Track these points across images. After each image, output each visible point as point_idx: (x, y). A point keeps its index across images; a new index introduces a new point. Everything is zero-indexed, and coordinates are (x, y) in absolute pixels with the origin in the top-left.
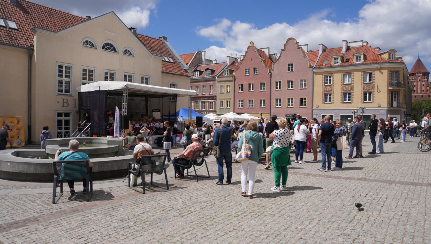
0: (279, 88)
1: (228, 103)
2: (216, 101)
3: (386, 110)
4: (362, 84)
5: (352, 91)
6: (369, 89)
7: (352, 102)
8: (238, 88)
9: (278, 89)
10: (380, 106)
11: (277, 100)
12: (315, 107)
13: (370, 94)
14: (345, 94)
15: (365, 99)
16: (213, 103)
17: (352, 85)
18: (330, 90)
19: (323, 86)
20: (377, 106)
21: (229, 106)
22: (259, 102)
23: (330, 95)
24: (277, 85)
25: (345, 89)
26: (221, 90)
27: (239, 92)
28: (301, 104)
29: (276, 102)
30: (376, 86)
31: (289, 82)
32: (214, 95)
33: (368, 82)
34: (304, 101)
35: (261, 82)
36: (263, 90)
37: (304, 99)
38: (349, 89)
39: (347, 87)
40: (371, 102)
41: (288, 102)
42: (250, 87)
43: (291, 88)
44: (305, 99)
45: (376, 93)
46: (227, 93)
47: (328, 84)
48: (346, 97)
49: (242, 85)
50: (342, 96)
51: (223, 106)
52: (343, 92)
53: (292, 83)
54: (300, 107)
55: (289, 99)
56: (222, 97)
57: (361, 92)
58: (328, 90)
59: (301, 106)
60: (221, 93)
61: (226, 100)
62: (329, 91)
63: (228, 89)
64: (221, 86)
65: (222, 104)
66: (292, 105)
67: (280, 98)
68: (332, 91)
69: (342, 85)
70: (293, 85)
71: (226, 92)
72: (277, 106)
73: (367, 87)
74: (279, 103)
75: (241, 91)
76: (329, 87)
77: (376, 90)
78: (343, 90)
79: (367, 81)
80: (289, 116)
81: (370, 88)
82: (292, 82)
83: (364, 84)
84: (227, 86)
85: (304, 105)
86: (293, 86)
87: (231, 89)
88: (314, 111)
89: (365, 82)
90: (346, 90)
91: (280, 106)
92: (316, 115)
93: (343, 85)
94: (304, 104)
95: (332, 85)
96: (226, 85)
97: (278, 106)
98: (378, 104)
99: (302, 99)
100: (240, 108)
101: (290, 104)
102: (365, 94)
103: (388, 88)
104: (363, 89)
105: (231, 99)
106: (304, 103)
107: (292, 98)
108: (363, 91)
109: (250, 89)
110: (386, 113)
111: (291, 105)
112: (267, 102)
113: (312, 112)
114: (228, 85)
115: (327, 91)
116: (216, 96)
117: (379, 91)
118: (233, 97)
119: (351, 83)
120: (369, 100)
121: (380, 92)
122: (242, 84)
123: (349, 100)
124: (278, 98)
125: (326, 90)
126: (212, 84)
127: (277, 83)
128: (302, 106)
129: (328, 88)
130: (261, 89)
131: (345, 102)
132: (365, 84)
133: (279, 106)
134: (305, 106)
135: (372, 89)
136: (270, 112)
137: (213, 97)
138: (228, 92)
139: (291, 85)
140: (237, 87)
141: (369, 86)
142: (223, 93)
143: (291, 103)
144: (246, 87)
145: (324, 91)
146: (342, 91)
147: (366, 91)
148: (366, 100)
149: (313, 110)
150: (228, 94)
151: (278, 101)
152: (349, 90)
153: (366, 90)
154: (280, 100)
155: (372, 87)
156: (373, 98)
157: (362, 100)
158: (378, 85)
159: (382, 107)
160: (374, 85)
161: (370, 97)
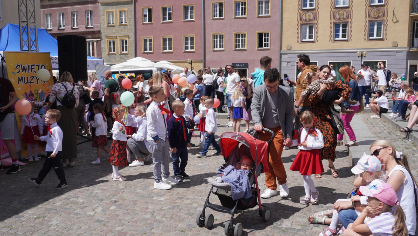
0: (220, 16)
1: (123, 44)
2: (100, 41)
3: (405, 53)
4: (368, 7)
5: (349, 20)
6: (378, 17)
7: (349, 38)
8: (142, 16)
9: (218, 17)
10: (396, 46)
11: (215, 37)
12: (284, 49)
13: (379, 24)
14: (337, 26)
15: (370, 33)
16: (95, 44)
17: (350, 8)
18: (311, 18)
19: (300, 11)
20: (391, 46)
21: (126, 50)
22: (183, 41)
23: (311, 28)
24: (215, 11)
25: (338, 17)
26: (109, 20)
27: (143, 24)
28: (260, 45)
29: (215, 42)
30: (390, 10)
31: (237, 4)
32: (95, 29)
34: (265, 39)
35: (186, 4)
36: (189, 19)
37: (265, 34)
38: (345, 17)
39: (340, 12)
40: (382, 39)
41: (236, 40)
42: (164, 14)
43: (240, 16)
44: (267, 35)
45: (390, 23)
46: (120, 25)
47: (308, 7)
48: (339, 30)
49: (150, 10)
50: (332, 30)
51: (114, 51)
52: (335, 21)
53: (242, 5)
54: (258, 50)
55: (237, 36)
56: (112, 32)
57: (365, 22)
58: (307, 18)
59: (260, 48)
60: (109, 25)
61: (119, 39)
62: (310, 20)
63: (123, 17)
64: (108, 13)
65: (112, 46)
66: (243, 45)
67: (221, 33)
68: (315, 19)
69: (333, 9)
70: (245, 10)
71: (118, 24)
72: (217, 47)
73: (375, 14)
74: (220, 42)
75: (147, 22)
76: (310, 13)
77: (390, 18)
78: (334, 18)
79: (375, 3)
80: (238, 65)
81: (380, 15)
82: (244, 4)
83: (370, 8)
84: (121, 12)
85: (265, 46)
86: (245, 12)
87: (128, 18)
88: (283, 56)
89: (372, 4)
90: (339, 19)
91: (221, 49)
92: (286, 63)
93: (335, 10)
94: (265, 44)
95: (314, 9)
96: (118, 10)
97: (218, 49)
98: (394, 42)
99: (260, 35)
100: (148, 53)
101: (239, 45)
102: (371, 24)
103: (410, 15)
104: (369, 16)
105: (129, 38)
106: (265, 41)
107: (243, 32)
108: (368, 19)
109: (164, 19)
110: (405, 58)
111: (242, 47)
112: (199, 42)
113: (281, 57)
114: (121, 10)
115: (306, 20)
116: (99, 32)
117: (395, 21)
118: (133, 33)
119: (347, 6)
120: (377, 36)
121: (398, 21)
122: (150, 8)
123: (344, 36)
124: (218, 33)
125: (304, 18)
126: (91, 9)
127: (215, 6)
128: (262, 47)
129: (307, 14)
130: (186, 17)
131: (337, 39)
132: (372, 8)
133: (220, 47)
134: (266, 48)
135: (384, 16)
136: (203, 60)
137: (93, 33)
138: (124, 23)
139: (242, 10)
140: (140, 15)
141: (379, 10)
142: (113, 26)
143: (242, 42)
144: (157, 14)
145: (301, 20)
146: (333, 21)
147: (374, 19)
148: (372, 35)
149: (281, 55)
150: (122, 27)
151: (218, 39)
152: (344, 19)
153: (373, 18)
154: (221, 37)
155: (383, 12)
156: (385, 32)
157: (366, 36)
158: (394, 10)
159: (398, 47)
160: (387, 8)
161: (379, 29)
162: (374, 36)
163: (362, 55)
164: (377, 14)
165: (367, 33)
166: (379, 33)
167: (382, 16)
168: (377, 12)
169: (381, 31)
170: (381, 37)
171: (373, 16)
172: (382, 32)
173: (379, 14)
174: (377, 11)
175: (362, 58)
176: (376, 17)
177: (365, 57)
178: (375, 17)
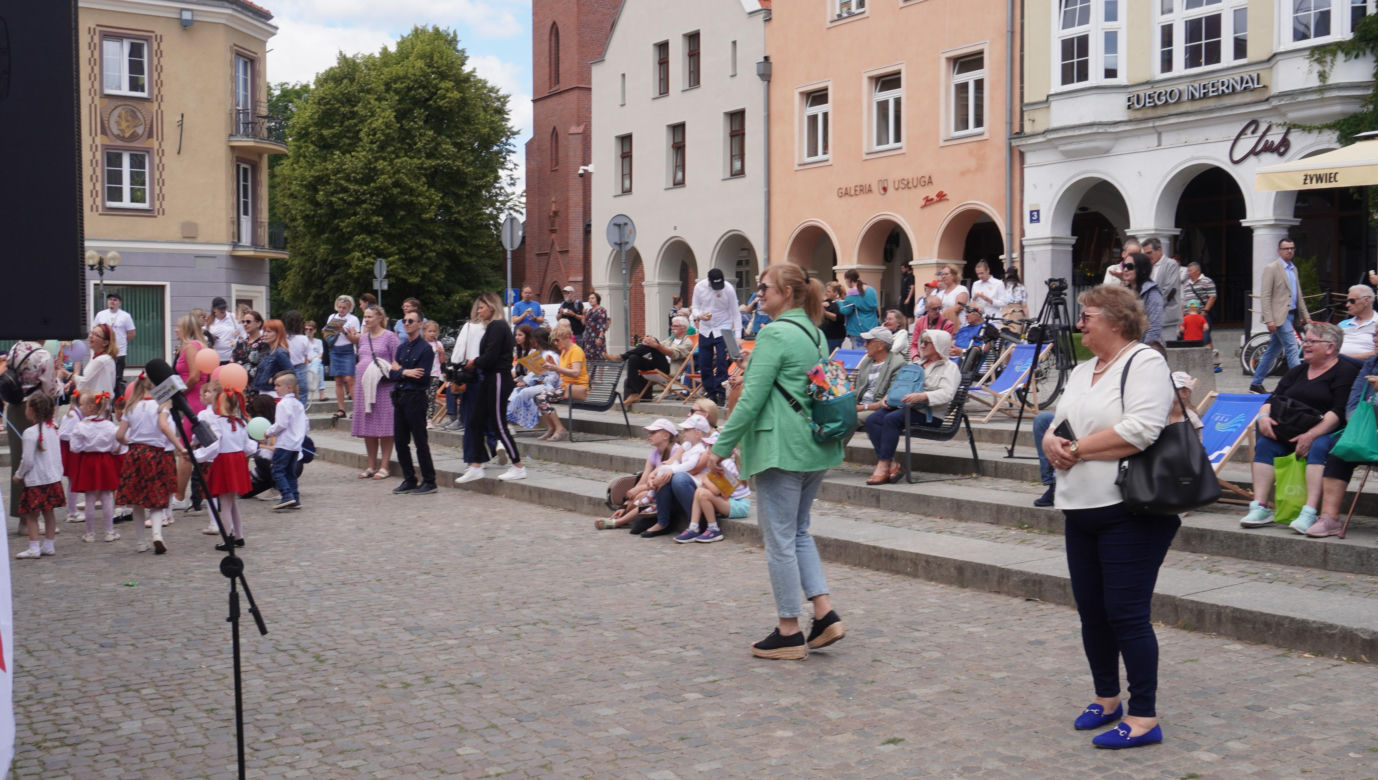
3: (224, 263)
4: (97, 99)
6: (134, 137)
10: (192, 237)
13: (138, 162)
15: (110, 189)
20: (179, 236)
30: (170, 119)
33: (125, 91)
40: (147, 213)
45: (170, 160)
57: (93, 148)
73: (124, 125)
77: (170, 145)
79: (120, 88)
81: (140, 130)
83: (106, 102)
89: (108, 91)
98: (185, 224)
102: (112, 158)
103: (230, 140)
104: (104, 132)
108: (100, 140)
110: (223, 275)
120: (133, 200)
132: (111, 105)
135: (150, 135)
141: (133, 114)
147: (119, 143)
148: (115, 194)
153: (118, 137)
155: (148, 122)
156: (157, 191)
157: (97, 196)
158: (182, 121)
159: (200, 239)
160: (159, 112)
161: (137, 179)
162: (121, 200)
163: (101, 262)
164: (128, 126)
165: (99, 187)
166: (139, 190)
167: (146, 134)
168: (127, 121)
169: (143, 184)
170: (145, 206)
171: (116, 132)
172: (147, 187)
173: (135, 126)
174: (129, 118)
175: (101, 274)
176: (127, 135)
177: (112, 268)
178: (124, 137)
